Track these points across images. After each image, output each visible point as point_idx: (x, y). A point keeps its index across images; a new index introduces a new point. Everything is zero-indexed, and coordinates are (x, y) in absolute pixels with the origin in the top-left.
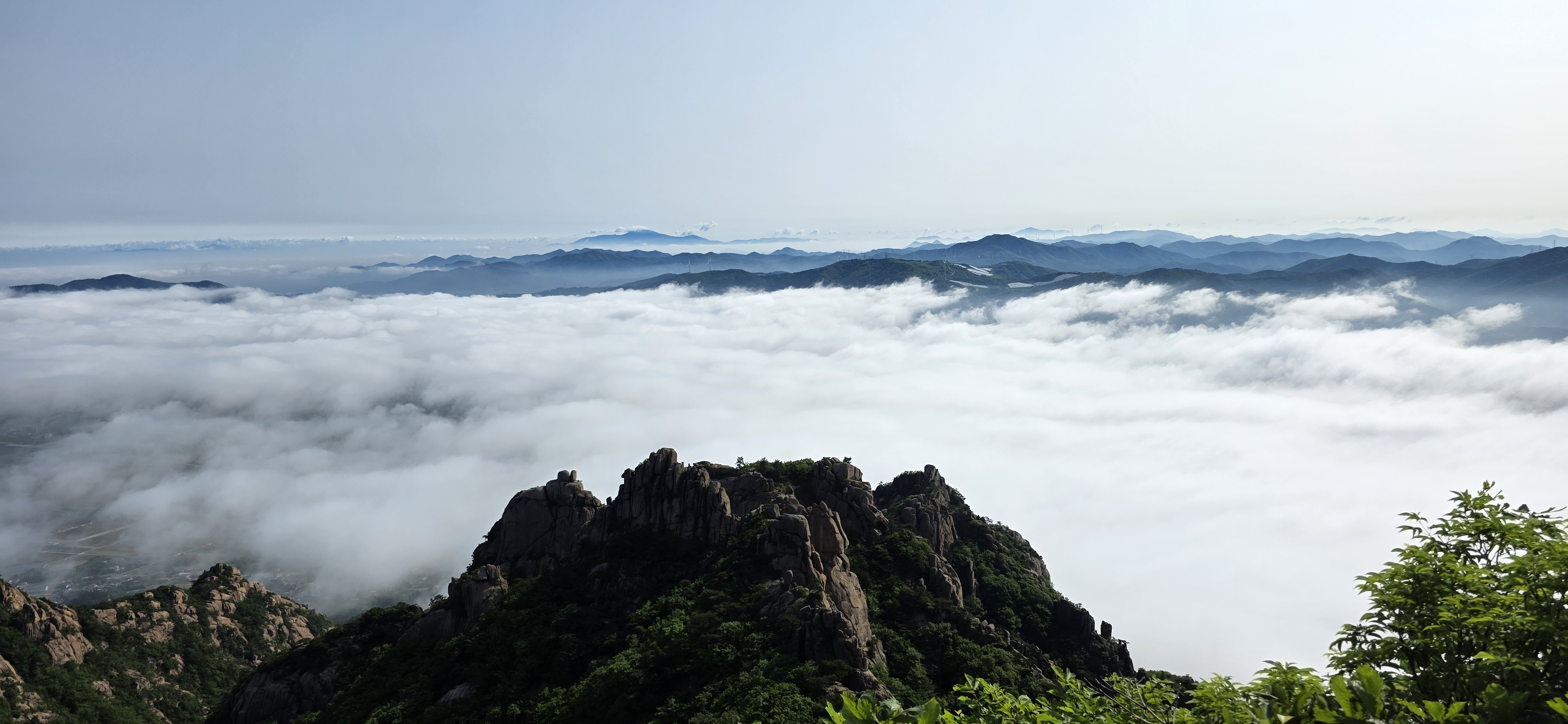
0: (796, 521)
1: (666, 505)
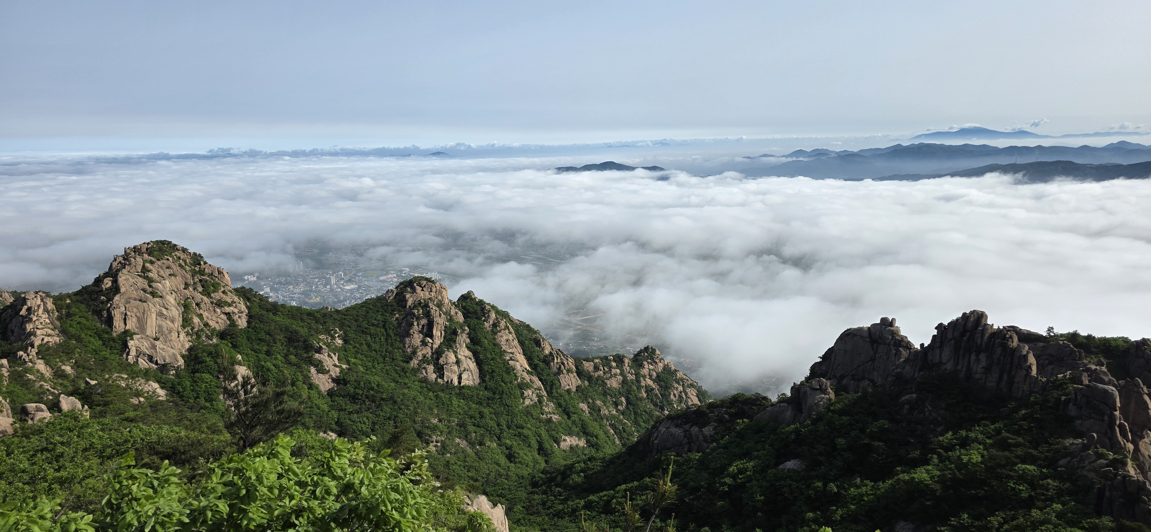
0: (1106, 391)
1: (973, 357)
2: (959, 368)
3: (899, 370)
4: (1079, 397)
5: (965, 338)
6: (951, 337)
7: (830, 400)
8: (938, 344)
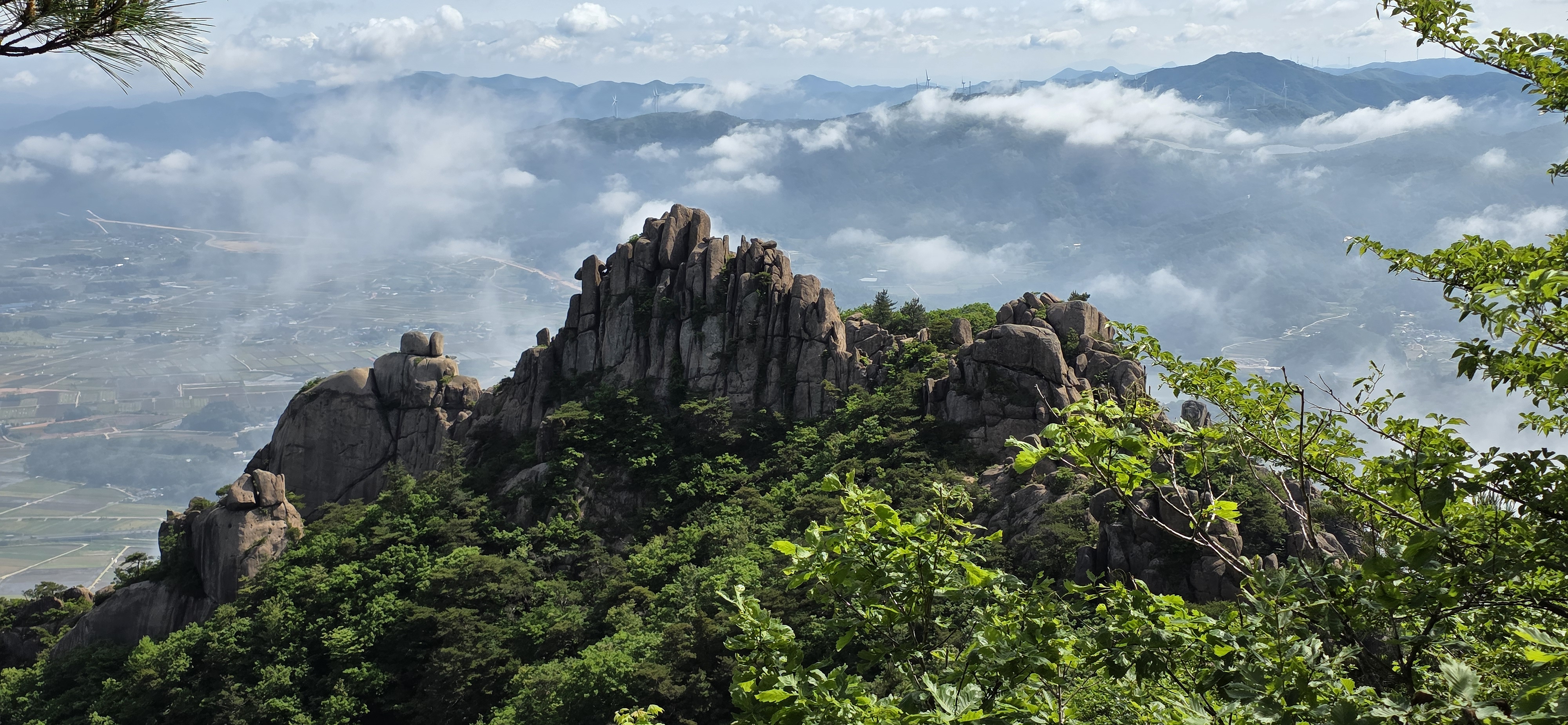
0: (1032, 339)
1: (686, 334)
2: (651, 372)
3: (485, 418)
4: (969, 371)
5: (661, 287)
6: (621, 291)
7: (290, 534)
8: (589, 319)
